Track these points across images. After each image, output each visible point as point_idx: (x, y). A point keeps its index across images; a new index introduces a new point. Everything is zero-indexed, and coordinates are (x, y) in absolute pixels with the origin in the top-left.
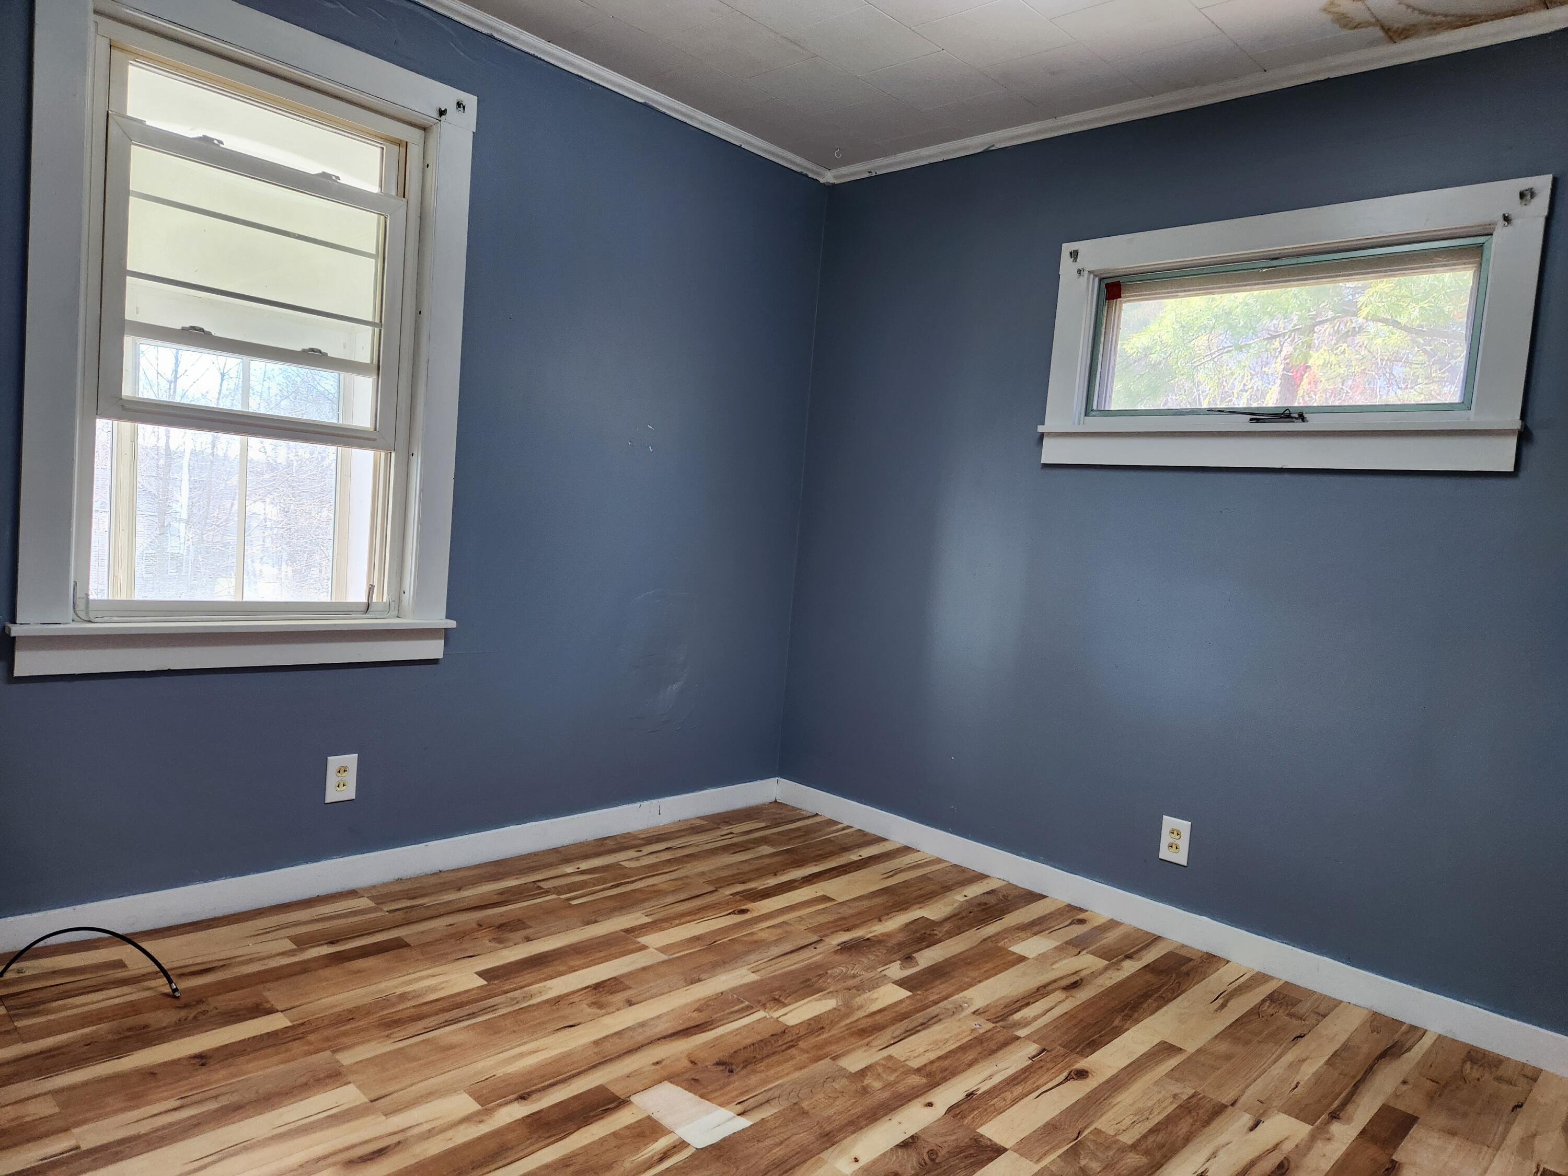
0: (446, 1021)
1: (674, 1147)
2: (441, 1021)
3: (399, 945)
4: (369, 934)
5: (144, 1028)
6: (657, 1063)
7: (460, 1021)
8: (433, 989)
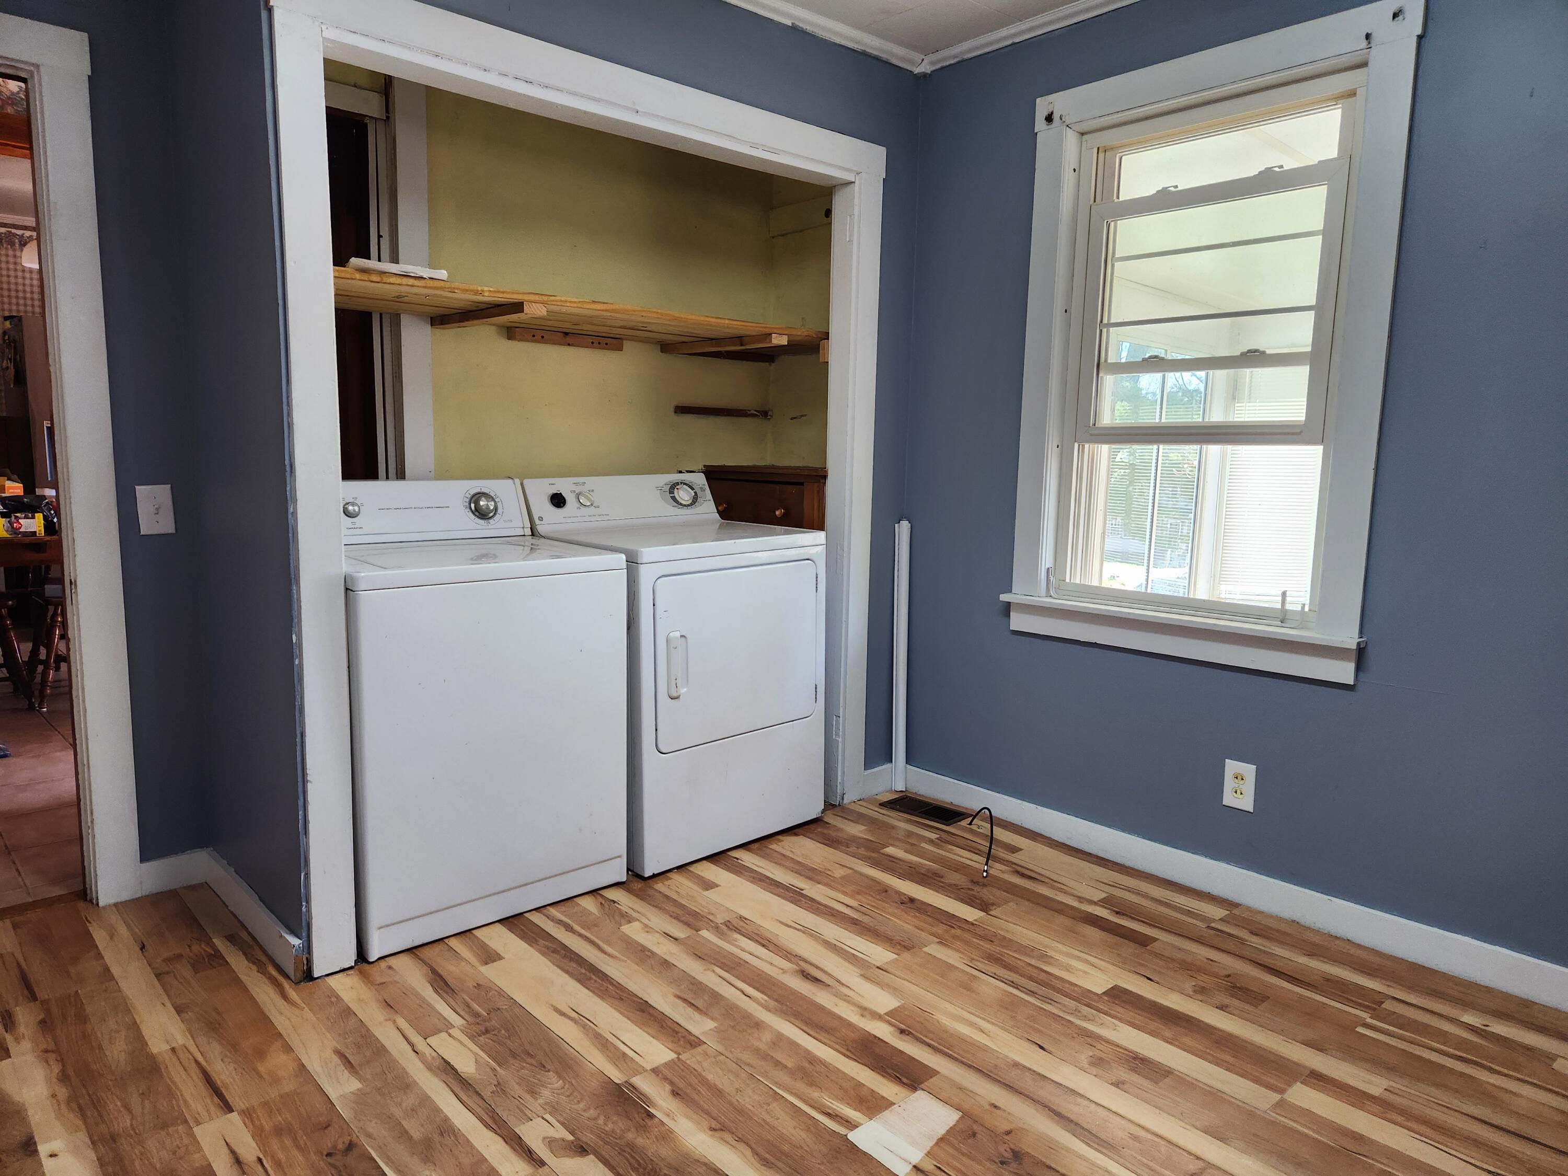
0: (1012, 982)
1: (847, 1121)
2: (1010, 978)
3: (1143, 941)
4: (1150, 925)
5: (940, 877)
6: (995, 1107)
7: (1018, 989)
8: (1068, 969)
